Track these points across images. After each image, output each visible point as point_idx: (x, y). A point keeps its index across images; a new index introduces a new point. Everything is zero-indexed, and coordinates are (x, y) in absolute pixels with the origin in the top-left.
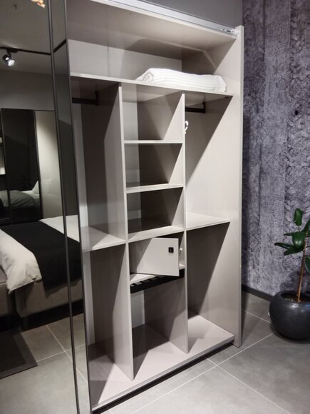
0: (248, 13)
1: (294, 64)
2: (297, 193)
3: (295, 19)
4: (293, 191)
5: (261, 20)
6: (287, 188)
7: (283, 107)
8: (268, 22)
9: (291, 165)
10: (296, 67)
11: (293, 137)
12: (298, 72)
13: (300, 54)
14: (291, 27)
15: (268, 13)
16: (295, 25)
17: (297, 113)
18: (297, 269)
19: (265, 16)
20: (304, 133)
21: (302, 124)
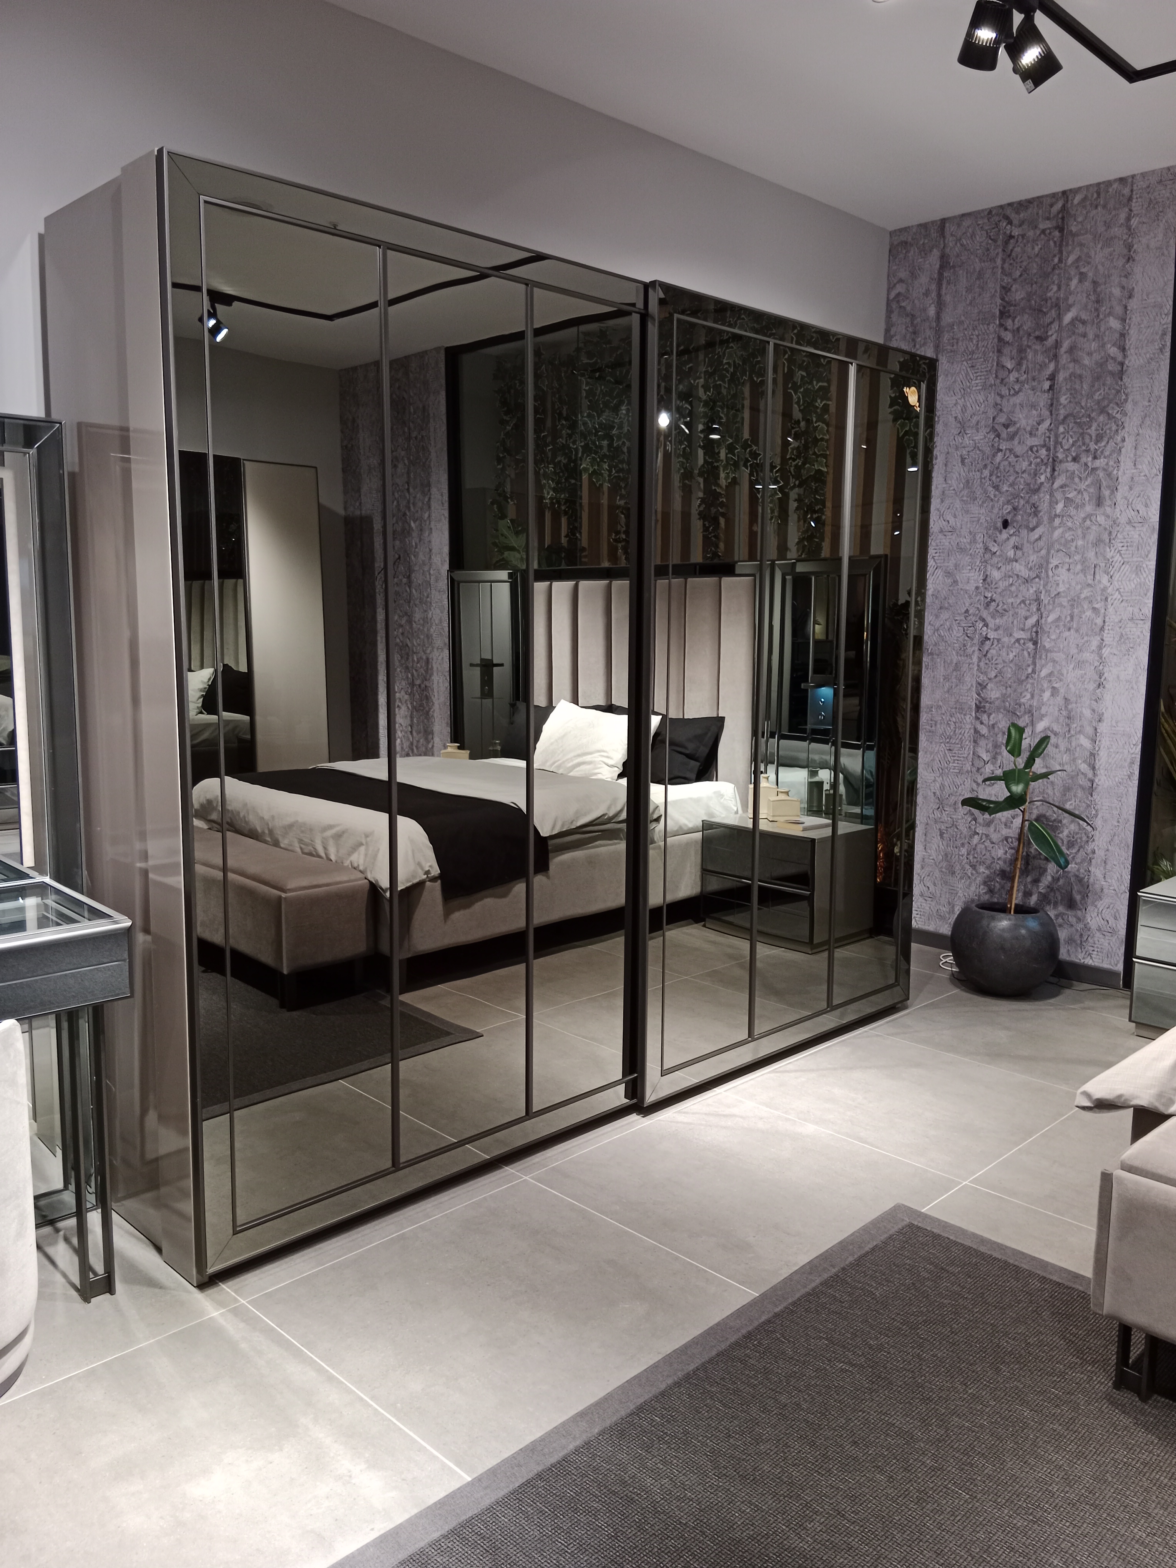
0: (900, 288)
1: (1002, 419)
2: (1004, 698)
3: (1009, 323)
4: (993, 693)
5: (932, 311)
6: (982, 686)
7: (974, 509)
8: (947, 318)
9: (991, 635)
10: (1006, 426)
11: (996, 575)
12: (1012, 437)
13: (1017, 400)
14: (1000, 339)
15: (948, 298)
16: (1008, 336)
17: (1006, 524)
18: (999, 865)
19: (940, 305)
20: (1020, 568)
21: (1016, 548)
